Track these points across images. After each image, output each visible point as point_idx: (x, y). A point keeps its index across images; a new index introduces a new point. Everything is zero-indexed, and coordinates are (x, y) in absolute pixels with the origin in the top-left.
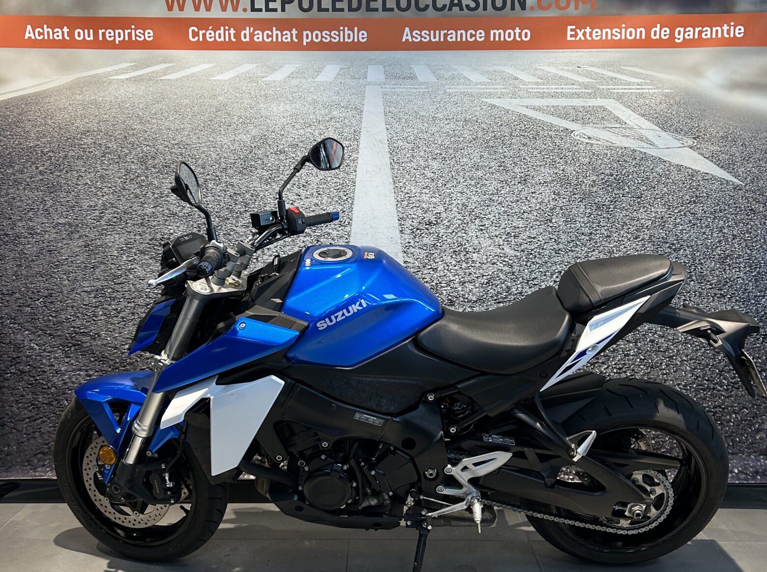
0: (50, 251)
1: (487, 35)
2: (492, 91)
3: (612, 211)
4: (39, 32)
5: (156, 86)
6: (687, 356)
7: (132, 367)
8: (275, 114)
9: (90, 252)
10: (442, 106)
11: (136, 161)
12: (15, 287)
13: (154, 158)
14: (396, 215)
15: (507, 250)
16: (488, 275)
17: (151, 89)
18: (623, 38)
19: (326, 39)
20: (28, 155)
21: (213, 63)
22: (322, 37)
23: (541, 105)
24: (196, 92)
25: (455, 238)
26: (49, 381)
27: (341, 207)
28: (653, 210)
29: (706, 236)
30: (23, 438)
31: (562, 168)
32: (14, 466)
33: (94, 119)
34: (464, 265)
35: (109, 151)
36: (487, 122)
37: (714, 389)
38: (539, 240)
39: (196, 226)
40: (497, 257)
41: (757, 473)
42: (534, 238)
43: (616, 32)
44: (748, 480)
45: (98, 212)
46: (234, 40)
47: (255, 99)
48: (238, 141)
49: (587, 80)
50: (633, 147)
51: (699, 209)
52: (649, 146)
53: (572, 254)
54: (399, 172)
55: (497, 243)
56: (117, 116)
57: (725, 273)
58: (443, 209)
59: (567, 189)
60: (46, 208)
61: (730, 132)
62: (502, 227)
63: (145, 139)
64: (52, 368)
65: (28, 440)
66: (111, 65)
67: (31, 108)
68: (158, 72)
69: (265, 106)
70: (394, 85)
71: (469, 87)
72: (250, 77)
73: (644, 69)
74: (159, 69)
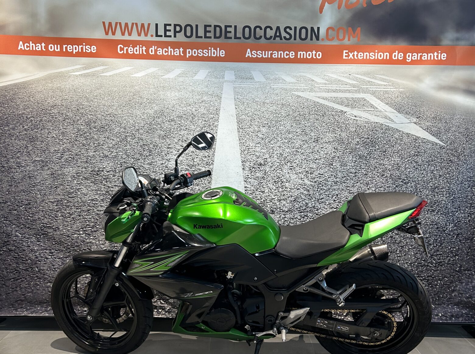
0: (29, 177)
1: (296, 55)
2: (298, 87)
3: (368, 159)
4: (27, 45)
5: (97, 79)
6: (412, 246)
7: (78, 248)
8: (169, 98)
9: (54, 178)
10: (269, 96)
11: (84, 124)
12: (8, 198)
13: (95, 122)
14: (240, 159)
15: (306, 181)
16: (295, 196)
17: (94, 81)
18: (376, 58)
19: (200, 54)
20: (18, 119)
21: (132, 67)
22: (198, 53)
23: (327, 96)
24: (121, 84)
25: (275, 174)
26: (27, 256)
27: (207, 154)
28: (392, 159)
29: (423, 176)
30: (9, 290)
31: (339, 134)
32: (3, 307)
33: (59, 98)
34: (280, 190)
35: (68, 117)
36: (295, 105)
37: (427, 266)
38: (325, 176)
39: (120, 164)
40: (300, 185)
41: (452, 316)
42: (322, 175)
43: (372, 54)
44: (447, 320)
45: (60, 154)
46: (145, 53)
47: (157, 89)
48: (146, 113)
49: (355, 82)
50: (381, 122)
51: (419, 160)
52: (391, 122)
53: (345, 184)
54: (243, 134)
55: (300, 177)
56: (73, 97)
57: (435, 197)
58: (268, 156)
59: (342, 146)
60: (28, 151)
61: (438, 115)
62: (303, 168)
63: (90, 111)
64: (29, 248)
65: (13, 292)
66: (71, 66)
67: (21, 91)
68: (98, 71)
69: (163, 93)
70: (240, 82)
71: (285, 85)
72: (155, 75)
73: (388, 77)
74: (100, 69)
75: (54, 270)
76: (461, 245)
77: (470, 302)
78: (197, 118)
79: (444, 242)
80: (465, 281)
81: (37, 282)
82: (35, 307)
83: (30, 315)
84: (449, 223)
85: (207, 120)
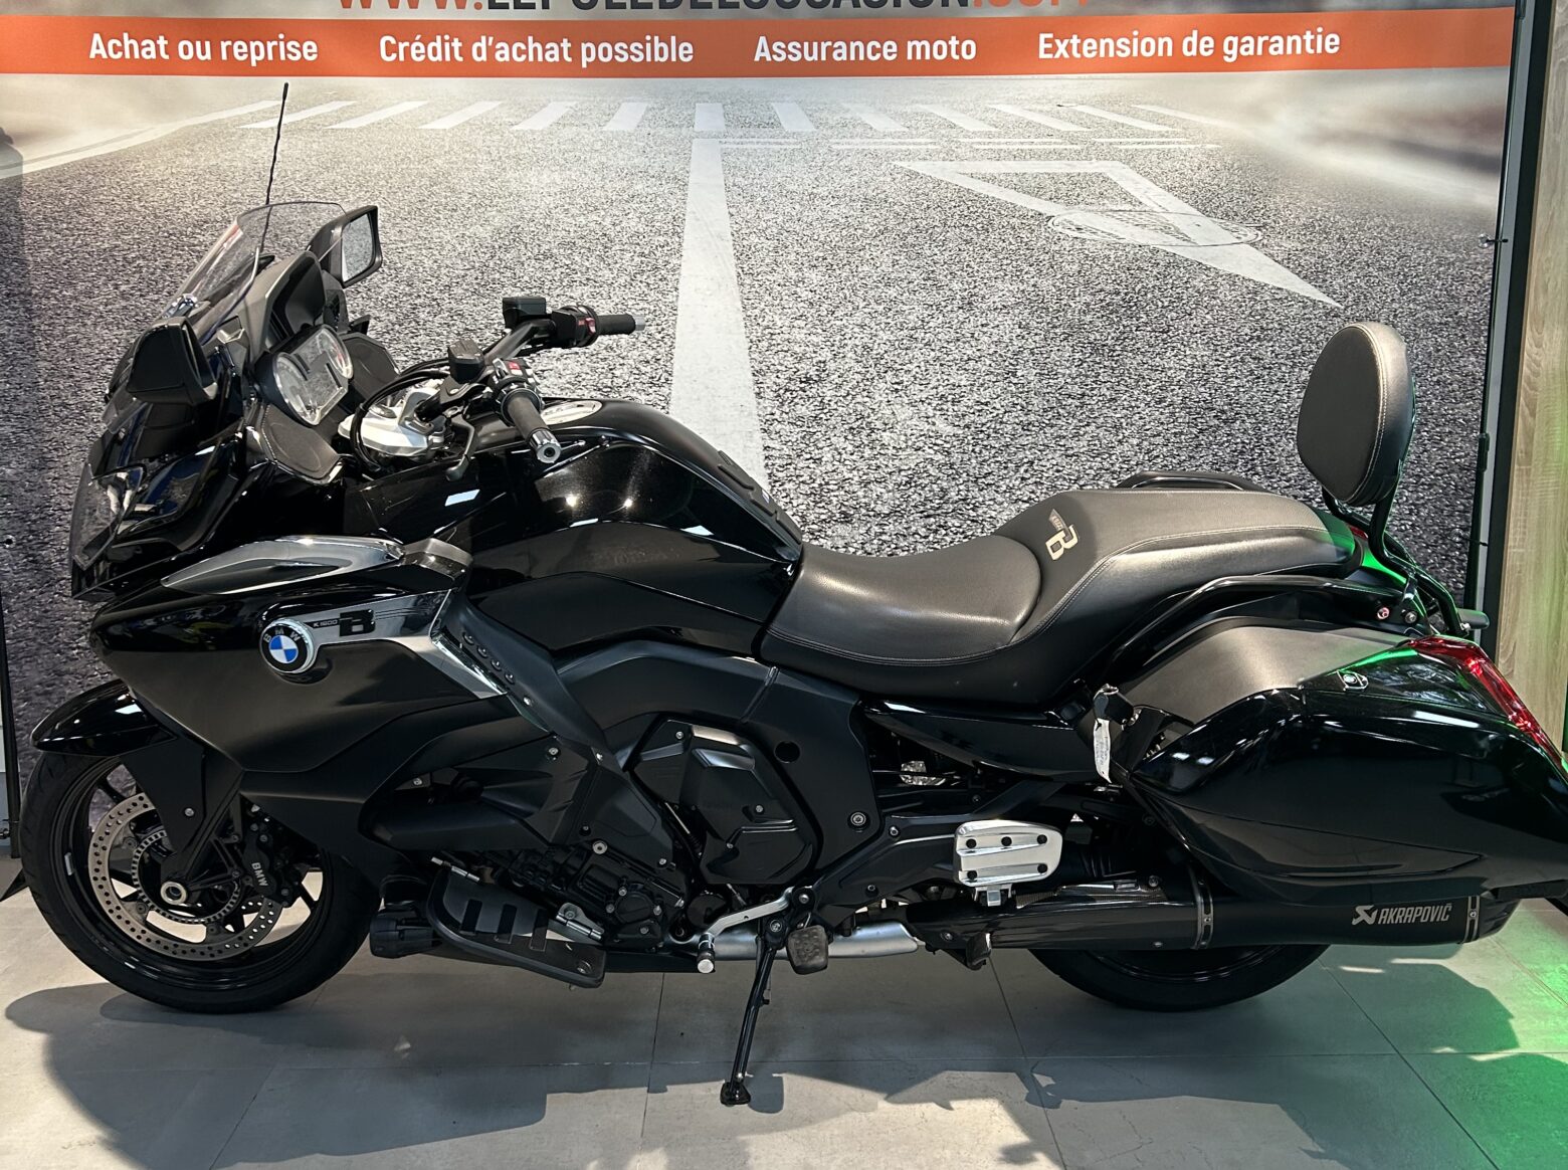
1: (902, 50)
2: (911, 147)
3: (1119, 355)
4: (114, 45)
5: (324, 141)
10: (825, 174)
14: (748, 366)
15: (941, 426)
16: (909, 469)
17: (315, 146)
18: (1135, 54)
19: (622, 56)
20: (100, 265)
21: (423, 100)
22: (615, 53)
23: (996, 172)
24: (394, 151)
25: (851, 406)
27: (652, 353)
28: (1188, 352)
31: (1032, 282)
33: (215, 200)
34: (867, 452)
36: (903, 201)
38: (994, 408)
40: (923, 438)
42: (986, 404)
43: (1123, 43)
46: (460, 59)
47: (499, 163)
48: (469, 237)
49: (1073, 128)
50: (1153, 243)
51: (1266, 351)
52: (1180, 242)
53: (1052, 431)
54: (753, 289)
55: (923, 414)
56: (257, 194)
58: (830, 356)
59: (1042, 317)
61: (1318, 217)
62: (931, 386)
66: (245, 104)
67: (103, 181)
68: (325, 116)
69: (517, 175)
70: (741, 137)
71: (871, 141)
72: (490, 124)
73: (1170, 108)
74: (330, 110)
78: (617, 247)
85: (647, 252)
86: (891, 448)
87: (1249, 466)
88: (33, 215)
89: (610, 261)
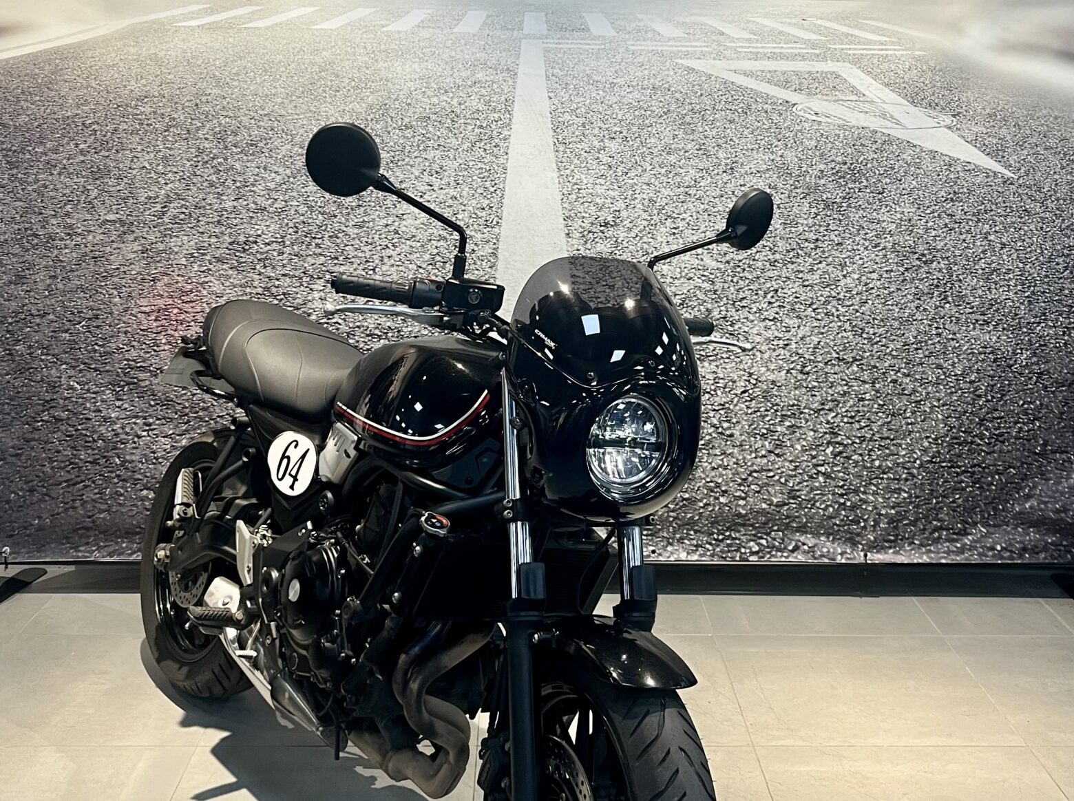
0: (94, 258)
2: (689, 49)
3: (844, 211)
5: (238, 37)
6: (939, 400)
7: (207, 413)
9: (149, 260)
10: (623, 68)
11: (211, 138)
12: (48, 306)
13: (235, 133)
14: (561, 213)
15: (708, 261)
17: (231, 40)
20: (64, 129)
21: (315, 6)
23: (754, 70)
24: (292, 45)
25: (639, 245)
26: (95, 432)
27: (487, 202)
28: (898, 209)
29: (966, 245)
30: (59, 508)
31: (780, 153)
32: (48, 543)
33: (154, 80)
35: (174, 123)
36: (682, 90)
37: (972, 443)
39: (293, 226)
40: (693, 270)
41: (1025, 549)
44: (1014, 559)
45: (160, 206)
47: (372, 56)
49: (814, 37)
50: (873, 126)
51: (957, 210)
52: (894, 126)
53: (793, 267)
54: (565, 155)
56: (185, 76)
57: (991, 293)
58: (624, 206)
59: (787, 180)
60: (89, 200)
61: (999, 109)
62: (700, 231)
63: (224, 107)
64: (99, 414)
65: (66, 510)
66: (178, 7)
67: (68, 64)
68: (240, 17)
69: (386, 65)
70: (559, 39)
71: (659, 43)
72: (366, 26)
73: (889, 23)
74: (244, 13)
75: (154, 461)
76: (1046, 396)
77: (1062, 520)
78: (462, 121)
79: (1009, 391)
80: (1055, 474)
81: (118, 489)
82: (117, 543)
83: (108, 559)
84: (1021, 349)
85: (484, 125)
86: (668, 277)
87: (943, 297)
88: (14, 89)
89: (456, 132)
